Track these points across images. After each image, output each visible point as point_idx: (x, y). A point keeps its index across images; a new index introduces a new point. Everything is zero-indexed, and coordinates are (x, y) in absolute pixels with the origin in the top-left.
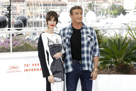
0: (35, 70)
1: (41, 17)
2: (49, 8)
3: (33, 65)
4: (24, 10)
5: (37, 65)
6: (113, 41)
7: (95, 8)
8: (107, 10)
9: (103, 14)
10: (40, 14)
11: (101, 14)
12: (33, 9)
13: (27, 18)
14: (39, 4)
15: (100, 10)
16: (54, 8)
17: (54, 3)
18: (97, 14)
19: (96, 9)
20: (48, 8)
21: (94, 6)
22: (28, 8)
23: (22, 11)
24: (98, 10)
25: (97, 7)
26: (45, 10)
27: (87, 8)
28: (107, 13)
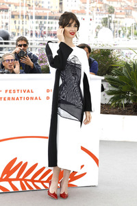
0: (9, 99)
1: (32, 34)
2: (45, 23)
3: (6, 91)
4: (7, 24)
5: (12, 91)
6: (132, 66)
7: (112, 25)
8: (130, 28)
9: (123, 35)
10: (30, 30)
11: (121, 34)
12: (21, 22)
13: (10, 35)
14: (30, 15)
15: (120, 29)
16: (52, 23)
17: (52, 15)
18: (115, 34)
19: (114, 27)
20: (43, 23)
21: (111, 22)
22: (13, 20)
23: (4, 24)
24: (116, 28)
25: (116, 24)
26: (38, 25)
27: (101, 25)
28: (130, 33)
